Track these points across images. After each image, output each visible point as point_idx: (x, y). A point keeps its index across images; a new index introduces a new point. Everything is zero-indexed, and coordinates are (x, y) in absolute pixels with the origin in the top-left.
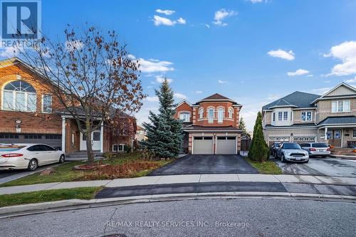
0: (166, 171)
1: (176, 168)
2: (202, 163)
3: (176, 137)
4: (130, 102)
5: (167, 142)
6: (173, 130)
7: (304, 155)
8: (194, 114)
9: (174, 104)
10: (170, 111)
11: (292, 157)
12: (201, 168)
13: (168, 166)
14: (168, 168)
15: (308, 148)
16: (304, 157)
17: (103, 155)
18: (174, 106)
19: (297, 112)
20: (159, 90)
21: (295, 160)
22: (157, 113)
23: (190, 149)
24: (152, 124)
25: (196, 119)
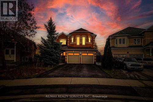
0: (50, 74)
1: (56, 72)
2: (73, 69)
3: (57, 53)
4: (29, 31)
5: (52, 55)
6: (55, 48)
7: (140, 66)
8: (68, 40)
9: (56, 33)
10: (54, 37)
11: (132, 67)
12: (72, 73)
13: (51, 71)
14: (52, 72)
15: (141, 61)
16: (140, 67)
17: (16, 63)
18: (56, 34)
19: (130, 39)
20: (47, 25)
21: (133, 69)
22: (46, 38)
23: (66, 60)
24: (43, 45)
25: (69, 43)
